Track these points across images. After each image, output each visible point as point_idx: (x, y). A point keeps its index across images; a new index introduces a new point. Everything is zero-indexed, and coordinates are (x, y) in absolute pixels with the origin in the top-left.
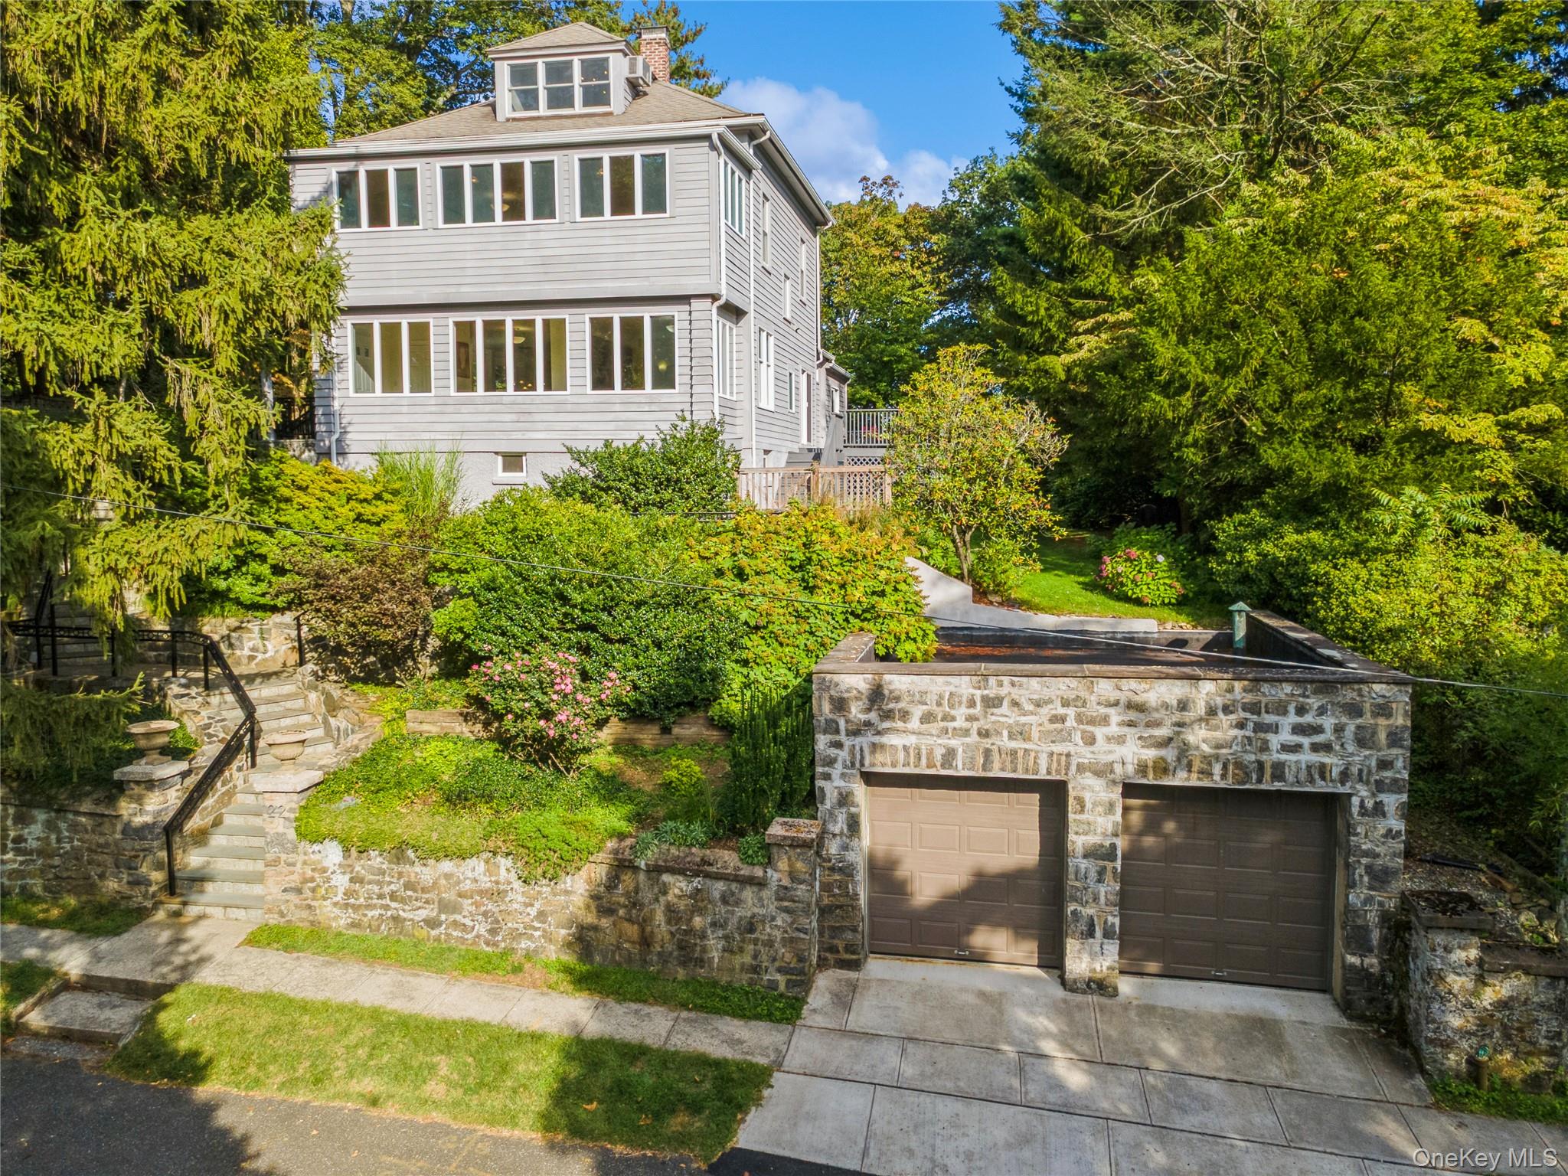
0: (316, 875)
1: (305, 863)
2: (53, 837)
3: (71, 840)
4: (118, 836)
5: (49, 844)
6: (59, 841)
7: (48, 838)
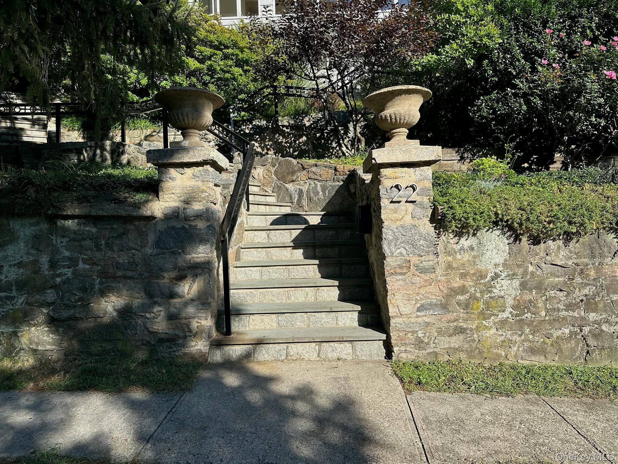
0: (469, 283)
1: (449, 266)
2: (44, 260)
3: (73, 262)
4: (149, 251)
5: (37, 271)
6: (53, 265)
7: (36, 261)
